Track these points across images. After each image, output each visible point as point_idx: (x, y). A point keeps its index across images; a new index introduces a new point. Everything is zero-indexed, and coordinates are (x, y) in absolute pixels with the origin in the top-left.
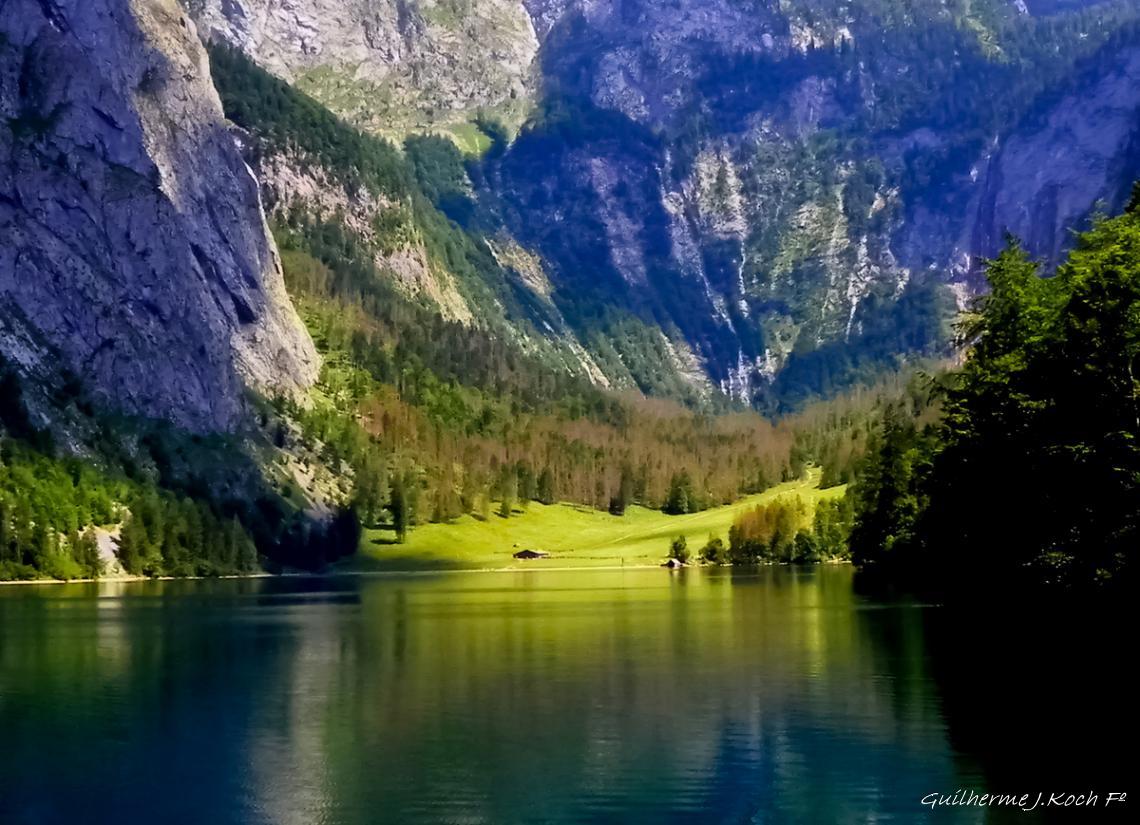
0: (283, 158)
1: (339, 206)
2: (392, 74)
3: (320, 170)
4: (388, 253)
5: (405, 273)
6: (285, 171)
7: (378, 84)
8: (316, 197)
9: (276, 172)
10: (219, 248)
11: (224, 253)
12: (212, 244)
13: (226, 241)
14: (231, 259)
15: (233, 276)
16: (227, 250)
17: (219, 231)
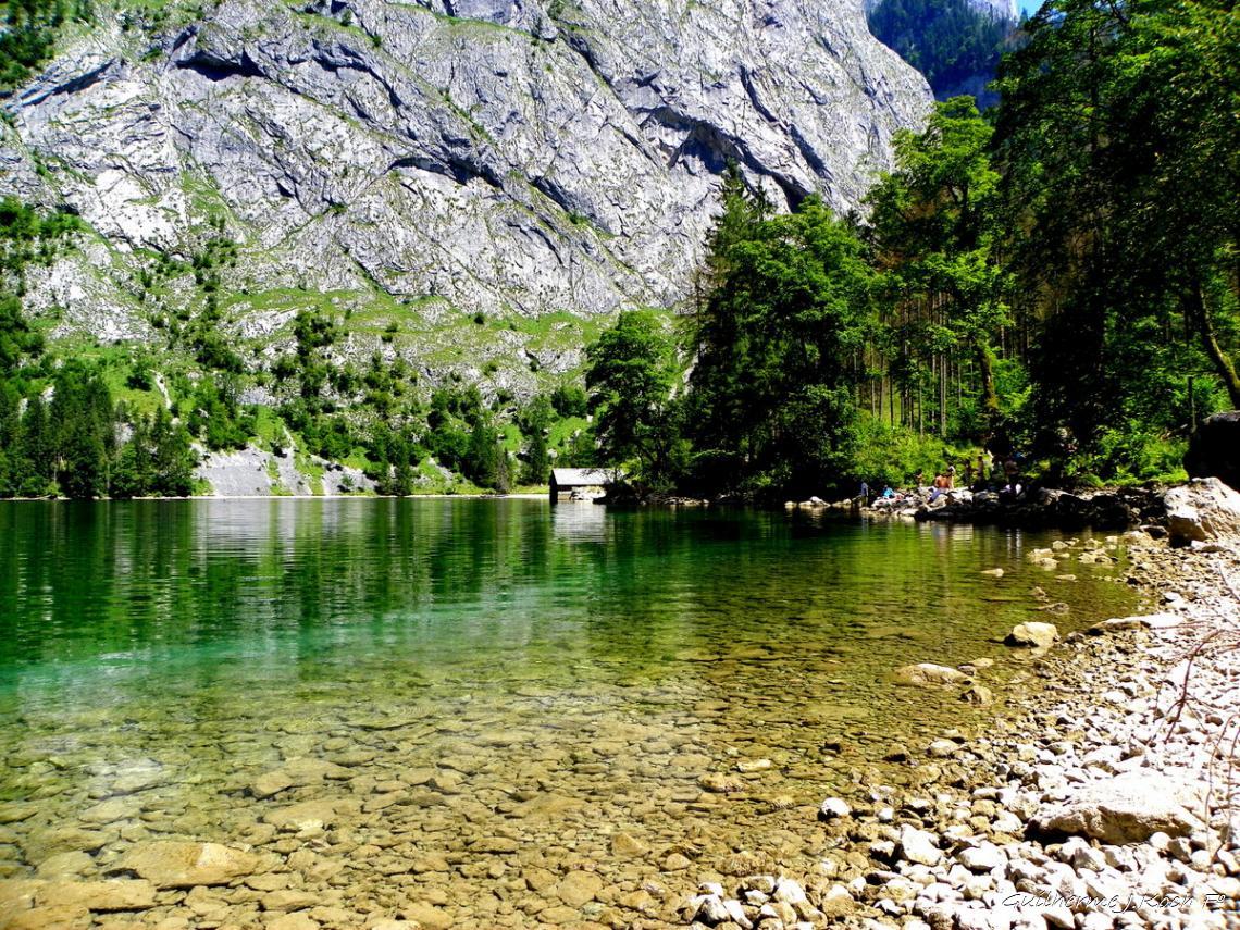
10: (755, 126)
11: (765, 130)
12: (738, 120)
13: (771, 119)
14: (780, 137)
15: (775, 154)
16: (773, 128)
17: (759, 108)
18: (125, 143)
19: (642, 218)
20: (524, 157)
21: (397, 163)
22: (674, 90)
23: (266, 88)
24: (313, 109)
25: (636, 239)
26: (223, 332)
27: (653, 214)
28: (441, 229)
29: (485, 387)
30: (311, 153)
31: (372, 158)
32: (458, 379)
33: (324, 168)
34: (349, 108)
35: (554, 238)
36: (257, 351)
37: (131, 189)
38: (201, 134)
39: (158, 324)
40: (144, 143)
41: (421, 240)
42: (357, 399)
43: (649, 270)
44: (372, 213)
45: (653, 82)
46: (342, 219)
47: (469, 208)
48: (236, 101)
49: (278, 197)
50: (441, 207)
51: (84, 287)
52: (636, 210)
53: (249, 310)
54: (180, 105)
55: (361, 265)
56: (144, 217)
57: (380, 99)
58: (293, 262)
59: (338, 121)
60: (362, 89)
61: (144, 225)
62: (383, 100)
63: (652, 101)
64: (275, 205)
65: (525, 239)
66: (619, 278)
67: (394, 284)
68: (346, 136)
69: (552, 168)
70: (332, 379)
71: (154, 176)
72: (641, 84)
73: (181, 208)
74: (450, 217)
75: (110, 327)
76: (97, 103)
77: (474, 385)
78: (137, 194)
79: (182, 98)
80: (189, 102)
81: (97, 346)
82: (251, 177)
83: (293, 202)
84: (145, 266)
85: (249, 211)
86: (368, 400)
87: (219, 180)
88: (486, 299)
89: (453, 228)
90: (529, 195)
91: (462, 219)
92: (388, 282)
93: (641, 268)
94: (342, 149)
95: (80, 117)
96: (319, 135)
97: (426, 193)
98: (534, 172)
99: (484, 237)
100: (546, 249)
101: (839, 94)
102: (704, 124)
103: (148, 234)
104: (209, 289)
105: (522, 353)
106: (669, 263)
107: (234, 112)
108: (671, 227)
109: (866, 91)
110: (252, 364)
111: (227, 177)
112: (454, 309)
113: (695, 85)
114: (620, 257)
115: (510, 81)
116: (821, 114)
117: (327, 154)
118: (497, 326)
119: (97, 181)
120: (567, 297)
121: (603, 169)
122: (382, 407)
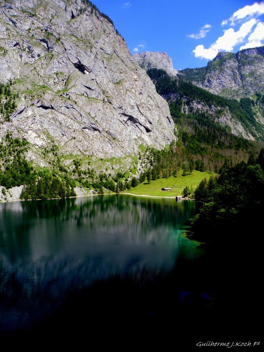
0: (195, 101)
1: (207, 110)
2: (239, 88)
3: (203, 103)
4: (218, 118)
5: (223, 121)
6: (195, 104)
7: (236, 90)
8: (202, 108)
9: (193, 104)
10: (139, 116)
11: (141, 117)
12: (137, 115)
13: (142, 114)
14: (144, 118)
15: (144, 122)
16: (143, 116)
17: (140, 112)
18: (31, 124)
19: (124, 138)
20: (105, 127)
21: (83, 128)
22: (125, 110)
23: (56, 112)
24: (66, 117)
25: (124, 142)
26: (62, 164)
27: (126, 137)
28: (92, 142)
29: (107, 173)
30: (67, 127)
31: (79, 128)
32: (102, 172)
33: (70, 130)
34: (72, 117)
35: (111, 143)
36: (69, 168)
37: (34, 135)
38: (44, 122)
39: (50, 163)
40: (35, 124)
41: (89, 144)
42: (87, 176)
43: (126, 148)
44: (80, 139)
45: (122, 108)
46: (75, 140)
47: (96, 137)
48: (50, 115)
49: (62, 136)
50: (91, 137)
51: (35, 157)
52: (123, 136)
53: (64, 160)
54: (39, 116)
55: (79, 149)
56: (39, 140)
57: (78, 115)
58: (68, 149)
59: (71, 120)
60: (74, 113)
61: (40, 142)
62: (79, 115)
63: (122, 112)
64: (61, 137)
65: (106, 143)
66: (122, 150)
67: (86, 153)
68: (73, 123)
69: (109, 129)
70: (83, 173)
71: (38, 132)
72: (120, 108)
73: (45, 138)
74: (93, 139)
75: (42, 164)
76: (25, 116)
77: (105, 173)
78: (36, 136)
79: (39, 114)
80: (41, 115)
81: (41, 168)
82: (56, 131)
83: (65, 137)
84: (43, 151)
85: (57, 139)
86: (89, 176)
87: (49, 132)
88: (101, 156)
89: (94, 142)
90: (106, 135)
91: (95, 140)
92: (85, 153)
93: (125, 148)
94: (73, 126)
95: (22, 119)
96: (68, 123)
97: (88, 135)
98: (106, 130)
99: (99, 143)
100: (110, 145)
101: (153, 108)
102: (131, 116)
103: (41, 144)
104: (56, 155)
105: (110, 166)
106: (129, 146)
107: (50, 117)
108: (129, 139)
109: (158, 107)
110: (69, 171)
111: (51, 131)
112: (97, 158)
113: (129, 108)
114: (121, 146)
115: (101, 111)
116: (151, 112)
117: (70, 127)
118: (105, 161)
119: (28, 133)
120: (114, 154)
121: (117, 128)
122: (92, 177)
